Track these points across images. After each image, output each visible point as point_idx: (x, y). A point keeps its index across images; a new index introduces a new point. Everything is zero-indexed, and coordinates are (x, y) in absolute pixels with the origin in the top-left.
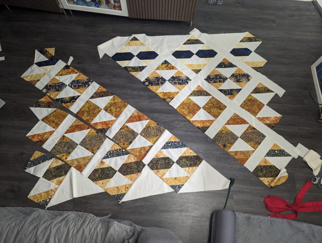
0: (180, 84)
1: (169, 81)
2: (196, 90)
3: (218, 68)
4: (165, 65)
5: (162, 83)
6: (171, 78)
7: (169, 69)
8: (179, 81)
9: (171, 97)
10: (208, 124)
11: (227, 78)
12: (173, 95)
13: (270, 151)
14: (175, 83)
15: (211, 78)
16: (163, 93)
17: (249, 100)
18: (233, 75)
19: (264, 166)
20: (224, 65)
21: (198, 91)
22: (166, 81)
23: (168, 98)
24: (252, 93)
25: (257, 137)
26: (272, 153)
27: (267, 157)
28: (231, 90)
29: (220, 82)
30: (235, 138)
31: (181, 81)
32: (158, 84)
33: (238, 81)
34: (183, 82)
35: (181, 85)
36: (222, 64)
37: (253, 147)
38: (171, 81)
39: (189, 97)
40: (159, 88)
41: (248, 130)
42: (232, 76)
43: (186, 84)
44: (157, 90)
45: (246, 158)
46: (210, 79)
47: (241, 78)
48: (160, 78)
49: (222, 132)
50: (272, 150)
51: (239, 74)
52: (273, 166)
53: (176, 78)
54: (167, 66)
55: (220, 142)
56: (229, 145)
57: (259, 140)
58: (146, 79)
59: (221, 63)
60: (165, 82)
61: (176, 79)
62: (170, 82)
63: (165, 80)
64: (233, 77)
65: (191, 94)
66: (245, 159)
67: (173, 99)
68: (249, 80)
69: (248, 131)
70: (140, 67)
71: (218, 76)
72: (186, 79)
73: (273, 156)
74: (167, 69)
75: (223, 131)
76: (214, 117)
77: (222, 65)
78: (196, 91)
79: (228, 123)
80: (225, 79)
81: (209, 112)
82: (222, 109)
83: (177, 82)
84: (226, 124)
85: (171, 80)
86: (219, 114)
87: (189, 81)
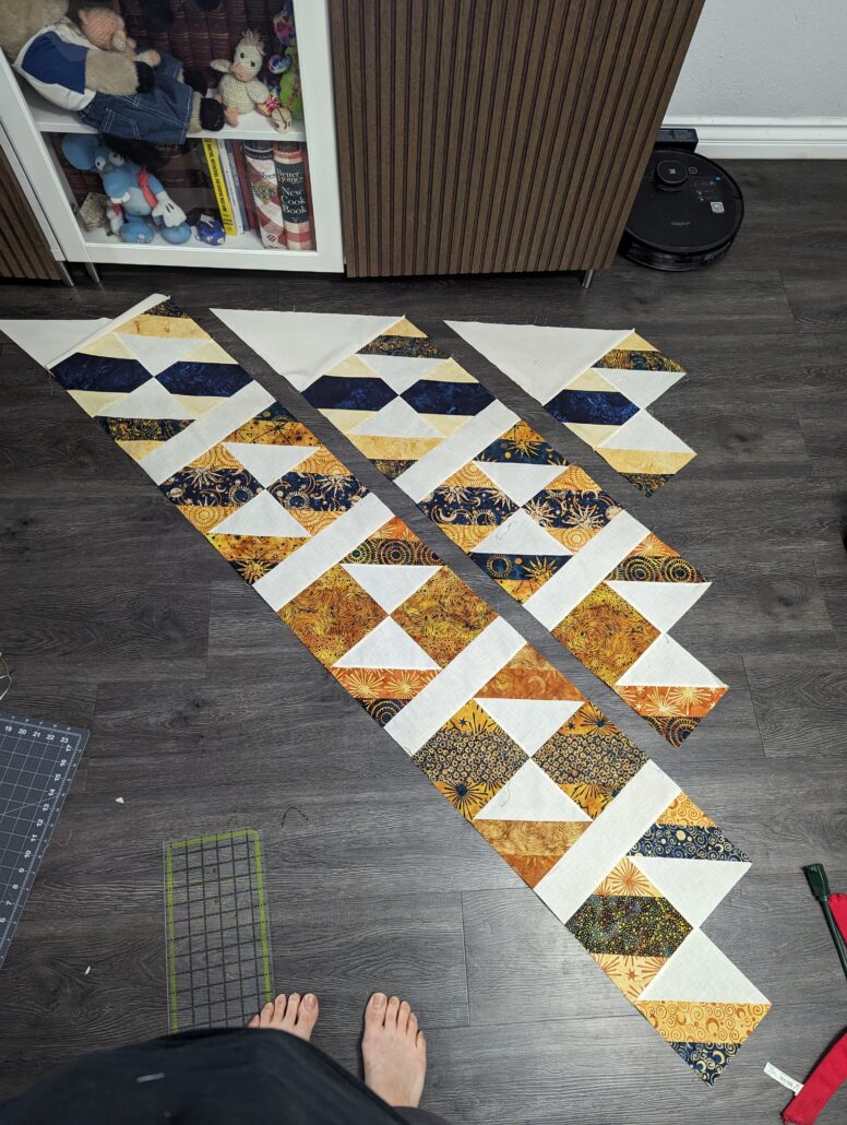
0: (316, 506)
1: (273, 490)
2: (378, 536)
3: (485, 460)
4: (270, 423)
5: (242, 498)
6: (283, 478)
7: (281, 440)
8: (314, 492)
9: (269, 556)
10: (406, 688)
11: (514, 508)
12: (277, 552)
13: (654, 828)
14: (297, 503)
15: (447, 503)
16: (238, 537)
17: (596, 609)
18: (541, 497)
19: (620, 900)
20: (512, 452)
21: (387, 541)
22: (259, 490)
23: (256, 560)
24: (614, 578)
25: (606, 760)
26: (664, 841)
27: (639, 856)
28: (526, 559)
29: (482, 520)
30: (511, 759)
31: (322, 496)
32: (223, 500)
33: (558, 523)
34: (330, 501)
35: (322, 512)
36: (503, 446)
37: (583, 804)
38: (280, 494)
39: (345, 566)
40: (226, 515)
41: (571, 726)
42: (535, 499)
43: (343, 508)
44: (216, 522)
45: (547, 854)
46: (441, 506)
47: (572, 510)
48: (239, 477)
49: (459, 726)
50: (665, 828)
51: (569, 494)
52: (662, 900)
53: (303, 481)
54: (278, 428)
55: (444, 772)
56: (482, 788)
57: (616, 775)
58: (177, 475)
59: (499, 442)
60: (255, 493)
61: (304, 487)
62: (276, 497)
63: (254, 486)
64: (541, 504)
65: (356, 553)
66: (545, 858)
67: (273, 566)
68: (607, 521)
69: (573, 732)
70: (162, 423)
71: (480, 495)
72: (345, 487)
73: (665, 855)
74: (274, 442)
75: (463, 722)
76: (435, 657)
77: (505, 451)
78: (378, 540)
79: (491, 691)
80: (503, 510)
81: (417, 634)
82: (472, 628)
83: (304, 496)
84: (480, 694)
85: (280, 489)
86: (460, 645)
87: (355, 497)
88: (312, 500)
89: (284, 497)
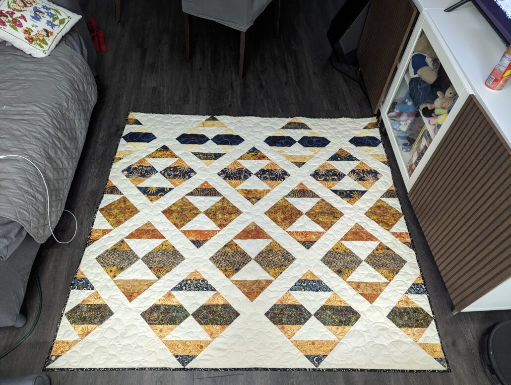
0: (273, 179)
1: (257, 174)
2: (296, 188)
3: (331, 160)
4: (253, 154)
5: (246, 178)
6: (260, 170)
7: (257, 159)
8: (271, 175)
9: (258, 196)
10: (314, 237)
11: (344, 175)
12: (260, 195)
13: (414, 284)
14: (265, 178)
15: (320, 174)
16: (246, 190)
17: (379, 207)
18: (353, 171)
19: (405, 309)
20: (340, 158)
21: (300, 190)
22: (251, 174)
23: (253, 198)
24: (384, 197)
25: (392, 261)
26: (418, 289)
27: (409, 294)
28: (351, 191)
29: (333, 180)
30: (357, 262)
31: (274, 176)
32: (240, 178)
33: (361, 179)
34: (277, 177)
35: (275, 181)
36: (337, 156)
37: (385, 276)
38: (259, 175)
39: (286, 198)
40: (241, 183)
41: (377, 250)
42: (351, 171)
43: (282, 180)
44: (238, 185)
45: (375, 293)
46: (318, 176)
47: (365, 175)
48: (244, 171)
49: (336, 250)
50: (418, 284)
51: (363, 170)
52: (421, 308)
53: (267, 171)
54: (256, 155)
55: (332, 265)
56: (347, 270)
57: (396, 266)
58: (222, 171)
59: (335, 155)
60: (250, 176)
61: (267, 173)
62: (258, 177)
64: (354, 173)
65: (289, 195)
67: (259, 199)
68: (378, 179)
69: (378, 252)
70: (215, 154)
71: (331, 172)
72: (282, 173)
73: (419, 294)
74: (255, 159)
76: (323, 227)
77: (338, 158)
78: (297, 190)
79: (346, 238)
80: (341, 176)
81: (315, 220)
82: (336, 218)
83: (268, 176)
84: (342, 239)
86: (332, 224)
87: (286, 176)
88: (271, 178)
89: (261, 177)
